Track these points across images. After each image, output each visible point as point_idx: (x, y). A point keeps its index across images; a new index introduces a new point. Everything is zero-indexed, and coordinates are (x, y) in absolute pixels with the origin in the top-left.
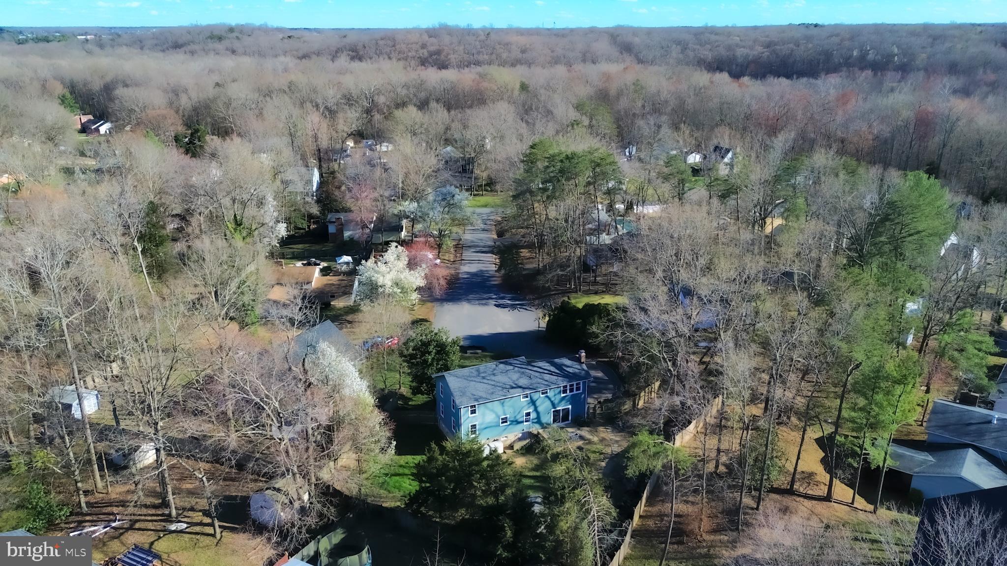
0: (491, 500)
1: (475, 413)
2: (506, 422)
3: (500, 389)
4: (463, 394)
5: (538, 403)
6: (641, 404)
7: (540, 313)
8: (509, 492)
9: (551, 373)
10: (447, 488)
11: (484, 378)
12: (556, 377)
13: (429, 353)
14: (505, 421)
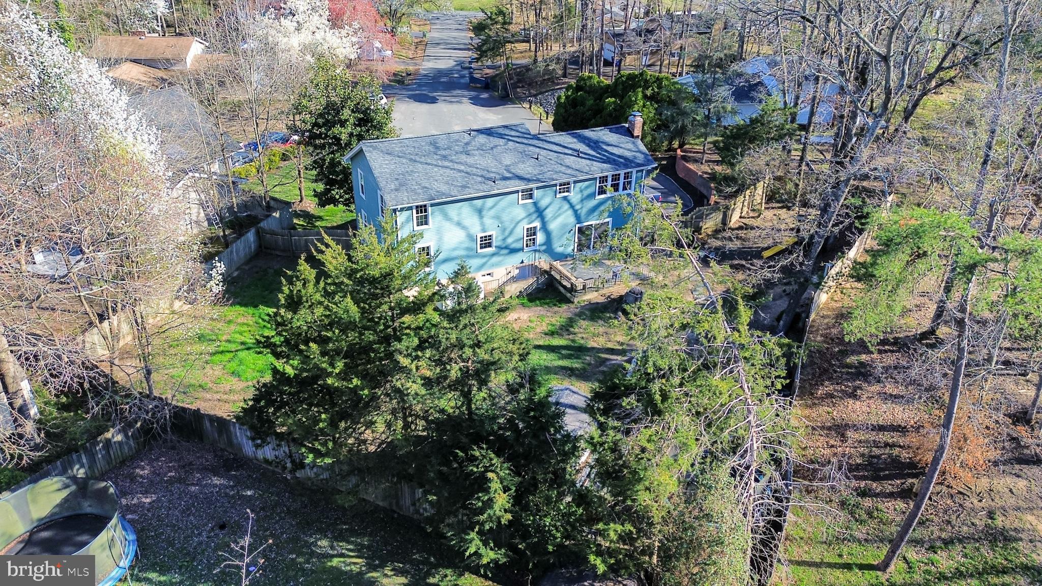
0: (449, 402)
1: (426, 223)
2: (489, 245)
3: (480, 179)
4: (401, 185)
5: (549, 214)
6: (735, 220)
7: (538, 110)
8: (498, 380)
9: (578, 154)
10: (330, 375)
11: (444, 157)
12: (588, 162)
13: (343, 123)
14: (486, 242)
